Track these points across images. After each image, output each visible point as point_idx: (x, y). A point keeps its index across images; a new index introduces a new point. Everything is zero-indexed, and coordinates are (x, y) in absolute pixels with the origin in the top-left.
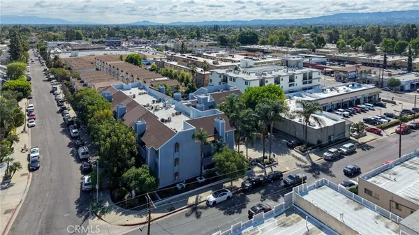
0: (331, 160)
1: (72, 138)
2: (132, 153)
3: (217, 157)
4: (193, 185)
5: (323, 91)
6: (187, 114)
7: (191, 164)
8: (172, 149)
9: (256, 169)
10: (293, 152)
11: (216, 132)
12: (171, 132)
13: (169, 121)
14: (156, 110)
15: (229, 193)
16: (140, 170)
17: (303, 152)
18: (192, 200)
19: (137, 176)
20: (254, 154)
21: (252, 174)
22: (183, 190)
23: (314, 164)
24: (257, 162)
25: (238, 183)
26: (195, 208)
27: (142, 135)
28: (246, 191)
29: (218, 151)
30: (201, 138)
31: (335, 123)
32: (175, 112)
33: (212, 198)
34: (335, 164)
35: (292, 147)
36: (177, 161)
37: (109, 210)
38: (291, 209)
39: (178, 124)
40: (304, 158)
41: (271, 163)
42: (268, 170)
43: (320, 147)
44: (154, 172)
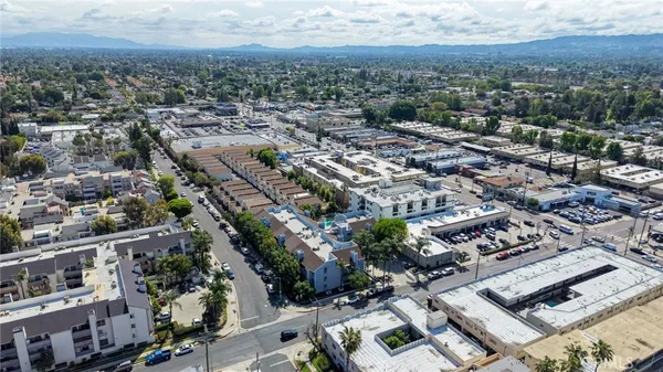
0: (431, 280)
1: (245, 255)
2: (297, 273)
3: (351, 277)
4: (336, 292)
5: (454, 214)
6: (331, 243)
7: (334, 279)
8: (323, 271)
9: (378, 283)
10: (408, 272)
11: (351, 260)
12: (320, 261)
13: (318, 249)
14: (307, 238)
15: (358, 298)
16: (304, 283)
17: (414, 273)
18: (336, 301)
19: (303, 287)
20: (378, 273)
21: (374, 287)
22: (330, 295)
23: (419, 282)
24: (379, 279)
25: (364, 293)
26: (337, 305)
27: (301, 260)
28: (369, 297)
29: (352, 273)
30: (341, 265)
31: (446, 251)
32: (322, 240)
33: (347, 301)
34: (434, 282)
35: (407, 269)
36: (326, 278)
37: (289, 304)
38: (387, 308)
39: (325, 253)
40: (414, 277)
41: (389, 279)
42: (386, 285)
43: (428, 269)
44: (312, 285)
